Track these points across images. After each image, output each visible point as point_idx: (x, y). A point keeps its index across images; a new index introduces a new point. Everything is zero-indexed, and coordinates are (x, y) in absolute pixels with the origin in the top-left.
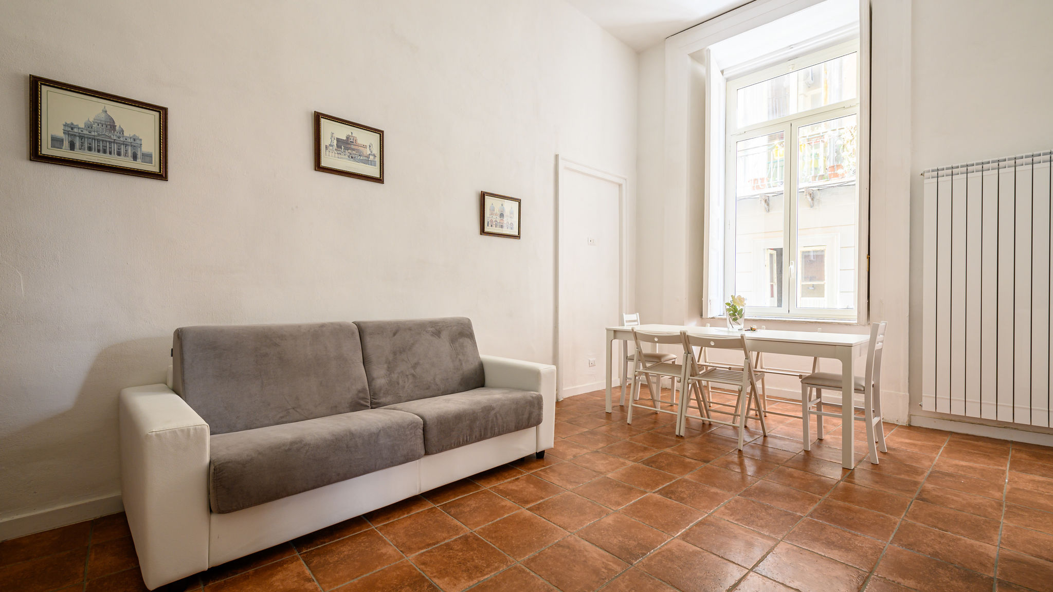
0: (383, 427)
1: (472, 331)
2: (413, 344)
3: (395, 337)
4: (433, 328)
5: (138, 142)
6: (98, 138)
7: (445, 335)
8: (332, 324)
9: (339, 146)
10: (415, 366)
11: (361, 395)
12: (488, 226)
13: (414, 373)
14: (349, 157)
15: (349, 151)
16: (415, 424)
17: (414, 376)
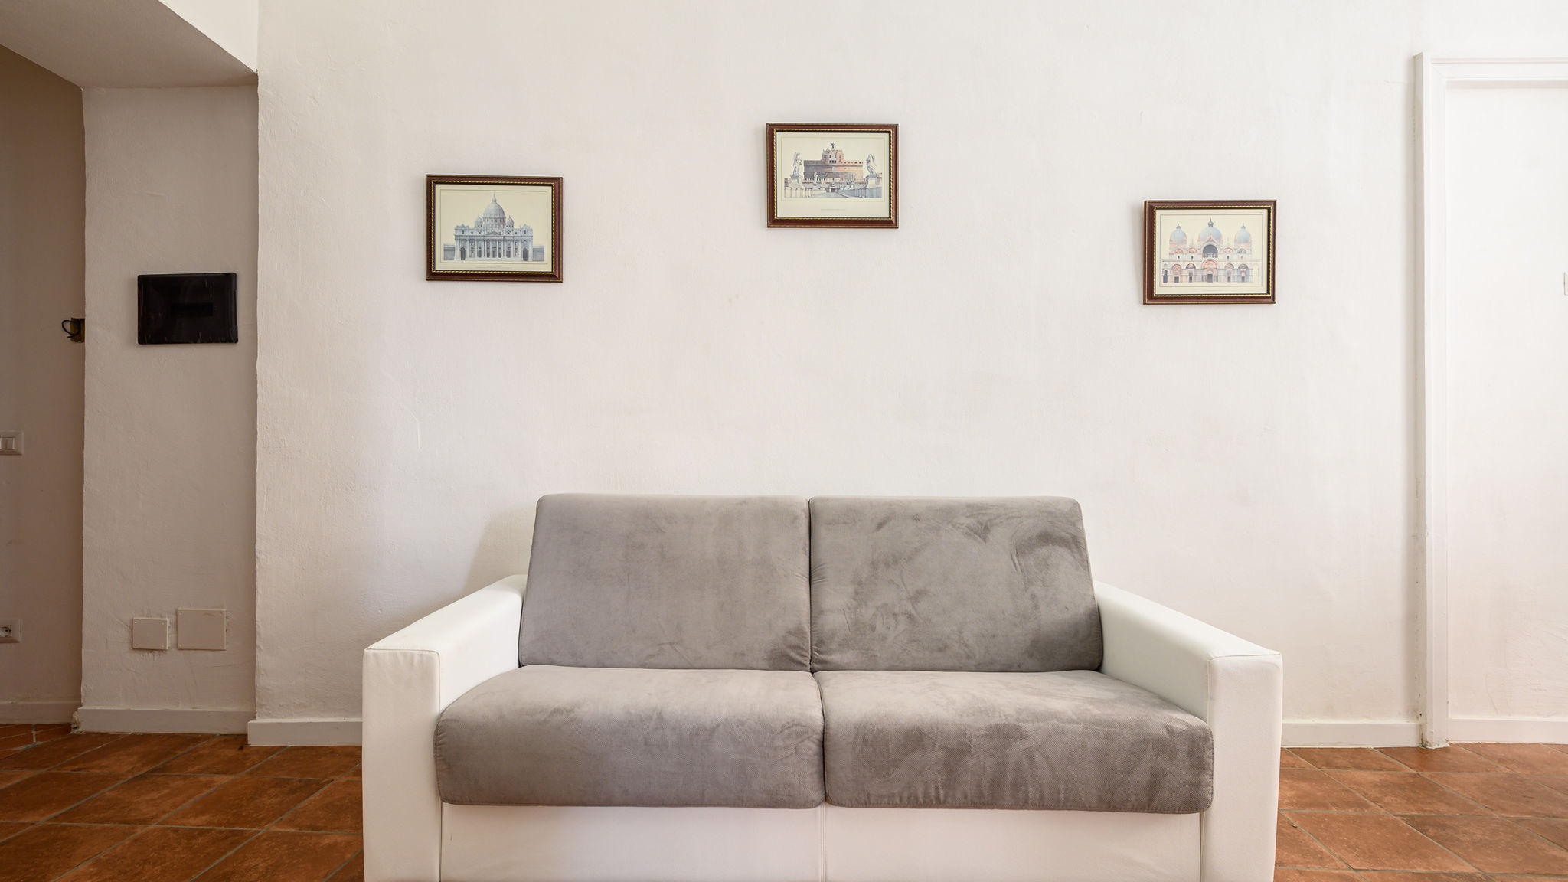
0: (726, 719)
1: (1082, 531)
2: (917, 550)
3: (880, 532)
4: (972, 519)
5: (528, 233)
6: (488, 238)
7: (1001, 536)
8: (762, 499)
9: (808, 176)
10: (918, 596)
11: (793, 640)
12: (1165, 280)
13: (913, 612)
14: (828, 191)
15: (829, 179)
16: (799, 729)
17: (910, 616)
